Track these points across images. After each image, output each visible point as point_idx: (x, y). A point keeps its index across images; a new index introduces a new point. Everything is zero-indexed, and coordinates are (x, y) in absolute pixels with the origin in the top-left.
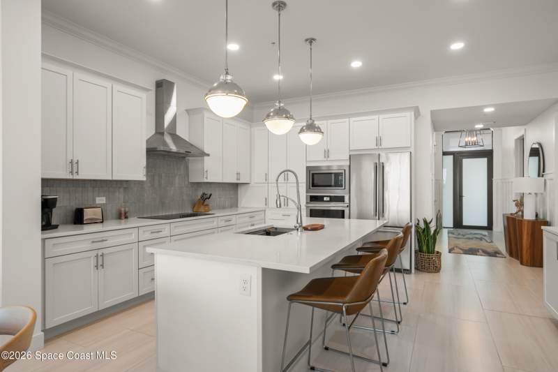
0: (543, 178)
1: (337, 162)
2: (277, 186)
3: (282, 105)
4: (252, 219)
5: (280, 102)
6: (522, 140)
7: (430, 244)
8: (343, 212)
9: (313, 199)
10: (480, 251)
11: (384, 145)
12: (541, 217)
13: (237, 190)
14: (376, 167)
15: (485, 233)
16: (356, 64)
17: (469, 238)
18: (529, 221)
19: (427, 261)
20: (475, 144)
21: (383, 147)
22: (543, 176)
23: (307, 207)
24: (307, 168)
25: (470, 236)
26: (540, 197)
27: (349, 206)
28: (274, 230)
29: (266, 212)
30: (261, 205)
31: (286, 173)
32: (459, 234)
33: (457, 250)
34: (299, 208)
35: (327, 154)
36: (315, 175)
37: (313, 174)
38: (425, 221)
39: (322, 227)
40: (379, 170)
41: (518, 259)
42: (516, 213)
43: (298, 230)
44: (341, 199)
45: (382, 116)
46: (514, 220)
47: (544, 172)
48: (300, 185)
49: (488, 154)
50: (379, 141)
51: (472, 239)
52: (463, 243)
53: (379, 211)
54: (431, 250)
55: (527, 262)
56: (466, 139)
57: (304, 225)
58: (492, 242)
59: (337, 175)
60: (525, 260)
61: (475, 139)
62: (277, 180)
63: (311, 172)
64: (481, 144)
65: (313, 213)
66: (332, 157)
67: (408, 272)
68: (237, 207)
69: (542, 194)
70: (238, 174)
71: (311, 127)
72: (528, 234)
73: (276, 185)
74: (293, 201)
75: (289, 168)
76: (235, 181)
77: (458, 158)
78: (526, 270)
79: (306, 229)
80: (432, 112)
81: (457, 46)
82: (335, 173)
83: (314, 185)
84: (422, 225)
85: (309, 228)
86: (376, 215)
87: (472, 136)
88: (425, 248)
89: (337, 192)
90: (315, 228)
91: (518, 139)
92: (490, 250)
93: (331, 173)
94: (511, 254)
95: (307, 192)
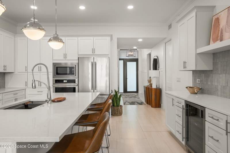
0: (159, 71)
1: (71, 61)
2: (33, 75)
3: (36, 20)
4: (15, 95)
5: (34, 18)
6: (150, 55)
7: (118, 102)
8: (74, 88)
9: (57, 81)
10: (136, 103)
11: (96, 53)
12: (158, 87)
13: (5, 77)
14: (92, 64)
15: (136, 94)
16: (82, 8)
17: (130, 97)
18: (154, 89)
19: (117, 110)
20: (132, 55)
21: (95, 54)
22: (158, 70)
23: (53, 86)
24: (53, 63)
25: (131, 96)
26: (158, 78)
27: (78, 85)
28: (31, 103)
29: (26, 90)
30: (23, 86)
31: (39, 65)
32: (126, 95)
33: (127, 103)
34: (49, 88)
35: (65, 56)
36: (58, 68)
37: (57, 67)
38: (115, 91)
39: (64, 99)
40: (94, 65)
41: (150, 105)
42: (149, 85)
43: (48, 102)
44: (74, 81)
45: (95, 38)
46: (149, 88)
47: (159, 68)
48: (49, 73)
49: (137, 60)
50: (93, 50)
51: (132, 97)
52: (128, 100)
53: (94, 87)
54: (118, 105)
55: (154, 106)
56: (129, 53)
57: (52, 99)
58: (139, 98)
59: (71, 68)
60: (153, 105)
61: (132, 53)
62: (33, 70)
63: (56, 66)
64: (134, 56)
65: (57, 90)
66: (68, 58)
68: (4, 87)
69: (158, 77)
70: (4, 66)
71: (56, 38)
72: (154, 94)
73: (32, 73)
74: (44, 84)
75: (41, 63)
76: (3, 71)
77: (125, 61)
78: (153, 109)
79: (53, 101)
80: (118, 39)
81: (130, 7)
82: (70, 67)
83: (57, 74)
84: (114, 93)
85: (56, 101)
86: (92, 89)
87: (131, 52)
88: (115, 104)
89: (71, 77)
90: (60, 100)
91: (148, 54)
92: (139, 102)
93: (67, 67)
94: (147, 103)
95: (53, 78)
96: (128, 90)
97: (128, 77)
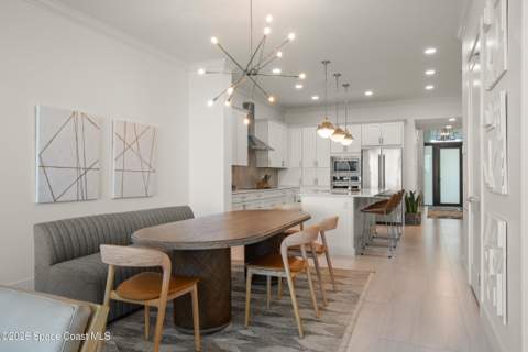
7: (414, 207)
8: (357, 187)
11: (385, 143)
14: (380, 158)
15: (458, 209)
19: (412, 218)
20: (448, 138)
23: (331, 184)
24: (331, 158)
27: (361, 183)
30: (296, 184)
33: (434, 217)
35: (346, 148)
36: (337, 163)
38: (411, 193)
40: (382, 160)
44: (356, 179)
49: (459, 145)
50: (381, 140)
53: (382, 187)
54: (414, 211)
56: (442, 134)
59: (353, 163)
61: (448, 134)
63: (334, 161)
66: (349, 151)
67: (400, 224)
77: (437, 148)
80: (416, 121)
82: (350, 162)
83: (336, 170)
84: (409, 195)
88: (411, 210)
95: (331, 174)
96: (442, 201)
97: (442, 176)
